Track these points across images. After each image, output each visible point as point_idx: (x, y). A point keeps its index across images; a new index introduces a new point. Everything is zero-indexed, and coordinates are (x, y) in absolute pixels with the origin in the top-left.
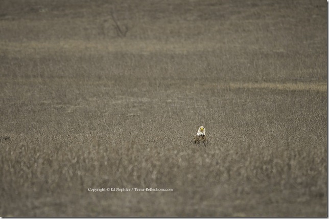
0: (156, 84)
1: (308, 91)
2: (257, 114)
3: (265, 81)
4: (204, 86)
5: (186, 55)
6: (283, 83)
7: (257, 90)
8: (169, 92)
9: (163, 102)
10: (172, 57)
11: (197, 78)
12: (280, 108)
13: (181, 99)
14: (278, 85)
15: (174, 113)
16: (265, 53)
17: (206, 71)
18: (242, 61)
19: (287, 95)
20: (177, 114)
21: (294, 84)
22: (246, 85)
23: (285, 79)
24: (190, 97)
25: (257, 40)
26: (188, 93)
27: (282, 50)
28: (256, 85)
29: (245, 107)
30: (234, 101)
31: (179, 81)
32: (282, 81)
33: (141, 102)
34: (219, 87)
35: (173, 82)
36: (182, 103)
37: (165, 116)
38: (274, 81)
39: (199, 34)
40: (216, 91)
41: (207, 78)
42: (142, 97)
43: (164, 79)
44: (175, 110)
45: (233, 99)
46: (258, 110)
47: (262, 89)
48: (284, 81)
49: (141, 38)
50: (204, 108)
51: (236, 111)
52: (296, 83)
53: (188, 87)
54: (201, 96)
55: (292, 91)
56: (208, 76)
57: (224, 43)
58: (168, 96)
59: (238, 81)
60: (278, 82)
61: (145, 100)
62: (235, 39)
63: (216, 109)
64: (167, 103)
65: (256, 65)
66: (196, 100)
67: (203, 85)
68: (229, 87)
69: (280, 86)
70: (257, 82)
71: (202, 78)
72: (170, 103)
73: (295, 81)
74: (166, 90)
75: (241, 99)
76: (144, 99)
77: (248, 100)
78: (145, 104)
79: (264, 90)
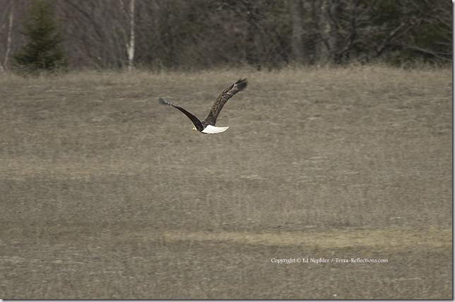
0: (34, 232)
1: (299, 247)
2: (211, 285)
3: (225, 229)
4: (118, 237)
5: (88, 183)
6: (257, 233)
7: (212, 245)
8: (58, 246)
9: (47, 264)
10: (65, 186)
11: (107, 223)
12: (251, 275)
13: (78, 260)
14: (248, 237)
15: (66, 283)
16: (227, 180)
17: (122, 212)
18: (185, 193)
19: (262, 253)
20: (72, 286)
21: (275, 235)
22: (192, 236)
23: (260, 226)
24: (95, 255)
25: (213, 158)
26: (91, 249)
27: (255, 176)
28: (210, 236)
29: (190, 274)
30: (171, 264)
31: (75, 228)
32: (254, 229)
33: (9, 264)
34: (145, 239)
35: (65, 229)
36: (79, 266)
37: (49, 288)
38: (240, 229)
39: (112, 146)
40: (140, 245)
41: (124, 223)
42: (11, 255)
43: (49, 223)
44: (67, 279)
45: (169, 260)
46: (213, 280)
47: (221, 242)
48: (257, 230)
49: (11, 153)
50: (118, 275)
51: (174, 282)
52: (279, 233)
53: (91, 238)
54: (115, 253)
55: (272, 247)
56: (126, 220)
57: (156, 163)
58: (56, 254)
59: (179, 228)
60: (248, 230)
61: (15, 260)
62: (174, 155)
63: (139, 277)
64: (53, 265)
65: (211, 202)
66: (106, 261)
67: (118, 234)
68: (164, 237)
69: (251, 238)
70: (211, 230)
71: (116, 223)
72: (59, 265)
73: (278, 229)
74: (52, 244)
75: (183, 260)
76: (15, 257)
77: (195, 262)
78: (15, 266)
79: (224, 245)
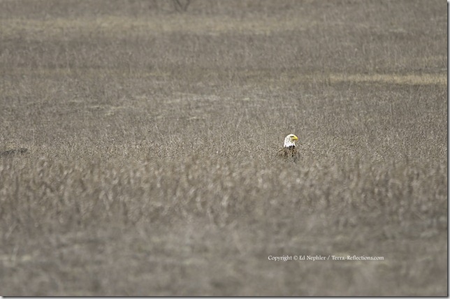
0: (228, 76)
1: (436, 86)
2: (367, 117)
3: (377, 72)
4: (294, 79)
5: (269, 37)
6: (403, 75)
7: (367, 84)
8: (246, 87)
9: (237, 101)
10: (251, 39)
11: (285, 69)
12: (399, 108)
13: (262, 97)
14: (395, 78)
15: (253, 116)
16: (379, 34)
17: (296, 59)
18: (346, 44)
19: (408, 91)
20: (257, 118)
21: (417, 76)
22: (351, 78)
23: (405, 69)
24: (275, 94)
25: (368, 16)
26: (272, 89)
27: (401, 30)
28: (366, 78)
30: (335, 100)
31: (259, 72)
32: (401, 71)
34: (315, 80)
35: (252, 73)
36: (263, 102)
38: (390, 72)
39: (288, 7)
40: (310, 85)
41: (298, 68)
42: (209, 94)
43: (238, 69)
45: (333, 97)
46: (369, 112)
47: (375, 82)
48: (403, 72)
49: (207, 13)
50: (294, 109)
51: (338, 114)
52: (420, 75)
53: (272, 80)
54: (291, 92)
56: (299, 65)
57: (322, 20)
58: (244, 93)
59: (342, 71)
60: (396, 73)
61: (213, 98)
62: (337, 14)
64: (243, 102)
65: (366, 50)
66: (283, 98)
67: (293, 77)
68: (329, 79)
69: (398, 79)
70: (366, 73)
71: (292, 68)
72: (247, 102)
73: (419, 72)
74: (242, 85)
75: (345, 97)
76: (212, 96)
77: (355, 99)
78: (212, 103)
79: (376, 85)
